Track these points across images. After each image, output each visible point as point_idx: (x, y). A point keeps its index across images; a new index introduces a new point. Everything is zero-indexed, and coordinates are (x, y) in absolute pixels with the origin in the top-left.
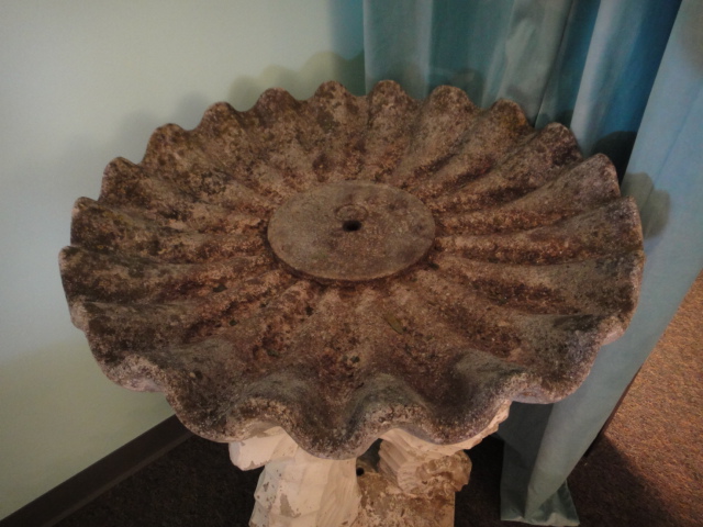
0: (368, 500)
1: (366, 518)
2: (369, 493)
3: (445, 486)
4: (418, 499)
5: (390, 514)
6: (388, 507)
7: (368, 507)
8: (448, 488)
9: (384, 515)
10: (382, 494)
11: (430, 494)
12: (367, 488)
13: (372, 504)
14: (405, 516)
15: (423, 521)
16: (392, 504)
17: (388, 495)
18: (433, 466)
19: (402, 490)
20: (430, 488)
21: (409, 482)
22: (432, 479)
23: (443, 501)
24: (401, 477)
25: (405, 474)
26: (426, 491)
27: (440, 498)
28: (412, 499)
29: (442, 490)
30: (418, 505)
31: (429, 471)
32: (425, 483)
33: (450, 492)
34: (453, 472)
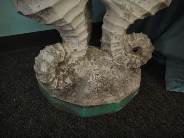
0: (93, 58)
1: (90, 65)
2: (94, 55)
3: (137, 60)
4: (121, 66)
5: (104, 67)
6: (104, 64)
7: (92, 61)
8: (138, 61)
9: (100, 66)
11: (128, 65)
12: (93, 53)
13: (95, 60)
14: (112, 69)
15: (123, 74)
16: (106, 63)
17: (104, 59)
18: (133, 39)
19: (113, 57)
20: (129, 60)
21: (117, 48)
22: (130, 55)
23: (135, 72)
24: (114, 41)
25: (116, 37)
26: (126, 62)
27: (133, 69)
28: (118, 65)
29: (135, 64)
30: (121, 68)
31: (129, 42)
32: (127, 55)
33: (140, 65)
34: (144, 47)
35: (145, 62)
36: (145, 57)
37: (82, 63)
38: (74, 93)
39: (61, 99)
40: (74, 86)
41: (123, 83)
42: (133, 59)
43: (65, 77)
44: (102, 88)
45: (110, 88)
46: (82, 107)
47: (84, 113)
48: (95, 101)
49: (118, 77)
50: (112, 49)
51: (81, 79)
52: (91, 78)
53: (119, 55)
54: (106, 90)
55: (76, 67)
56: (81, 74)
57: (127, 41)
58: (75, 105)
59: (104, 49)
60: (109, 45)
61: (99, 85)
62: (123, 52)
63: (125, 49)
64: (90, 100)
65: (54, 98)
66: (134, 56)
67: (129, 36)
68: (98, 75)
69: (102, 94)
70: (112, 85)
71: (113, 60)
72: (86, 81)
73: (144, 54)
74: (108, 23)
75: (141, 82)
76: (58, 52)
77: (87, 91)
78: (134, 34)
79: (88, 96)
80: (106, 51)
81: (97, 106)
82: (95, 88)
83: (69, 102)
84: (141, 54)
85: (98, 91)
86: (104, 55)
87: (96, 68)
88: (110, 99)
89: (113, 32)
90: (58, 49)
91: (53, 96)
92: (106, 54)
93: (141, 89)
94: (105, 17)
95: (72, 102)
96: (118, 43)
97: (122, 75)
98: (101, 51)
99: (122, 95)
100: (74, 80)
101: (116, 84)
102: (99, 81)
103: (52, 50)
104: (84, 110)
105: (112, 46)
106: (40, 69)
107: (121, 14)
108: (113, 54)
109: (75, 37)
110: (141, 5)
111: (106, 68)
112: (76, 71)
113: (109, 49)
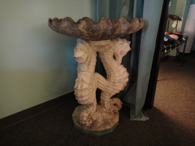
0: (98, 111)
1: (98, 114)
4: (110, 112)
7: (98, 112)
8: (117, 109)
9: (102, 114)
10: (101, 110)
11: (113, 111)
13: (99, 111)
14: (107, 114)
16: (104, 112)
17: (103, 110)
18: (113, 101)
19: (106, 109)
20: (113, 109)
21: (107, 105)
22: (113, 107)
23: (116, 114)
24: (106, 103)
25: (107, 101)
26: (112, 110)
27: (115, 113)
28: (108, 112)
29: (116, 110)
30: (110, 113)
31: (112, 102)
32: (112, 107)
33: (118, 111)
34: (118, 103)
35: (120, 109)
36: (119, 107)
37: (95, 114)
38: (94, 127)
39: (89, 130)
40: (93, 124)
41: (112, 120)
42: (115, 109)
43: (90, 120)
44: (104, 123)
45: (107, 123)
46: (98, 132)
47: (99, 134)
48: (103, 129)
49: (109, 118)
50: (106, 106)
51: (95, 120)
52: (99, 120)
53: (108, 108)
54: (106, 124)
55: (93, 116)
56: (95, 118)
57: (111, 102)
58: (95, 132)
59: (102, 105)
60: (104, 104)
61: (103, 122)
62: (110, 106)
63: (111, 105)
64: (101, 129)
65: (86, 130)
66: (115, 107)
67: (111, 100)
68: (101, 118)
69: (105, 125)
70: (108, 121)
71: (106, 110)
72: (97, 121)
73: (119, 106)
74: (103, 96)
75: (119, 118)
76: (89, 112)
77: (99, 125)
78: (113, 99)
79: (99, 127)
80: (103, 106)
81: (104, 131)
82: (101, 124)
83: (93, 130)
84: (117, 106)
85: (103, 124)
86: (102, 108)
87: (100, 115)
88: (108, 127)
89: (105, 100)
90: (88, 111)
91: (85, 129)
92: (103, 108)
93: (120, 121)
94: (101, 94)
95: (94, 131)
96: (108, 103)
97: (111, 116)
98: (100, 106)
99: (112, 125)
100: (93, 121)
101: (109, 121)
102: (102, 120)
103: (86, 112)
104: (99, 133)
105: (105, 105)
106: (83, 119)
107: (108, 94)
108: (106, 108)
109: (93, 105)
110: (114, 91)
111: (104, 114)
112: (93, 117)
113: (104, 106)
